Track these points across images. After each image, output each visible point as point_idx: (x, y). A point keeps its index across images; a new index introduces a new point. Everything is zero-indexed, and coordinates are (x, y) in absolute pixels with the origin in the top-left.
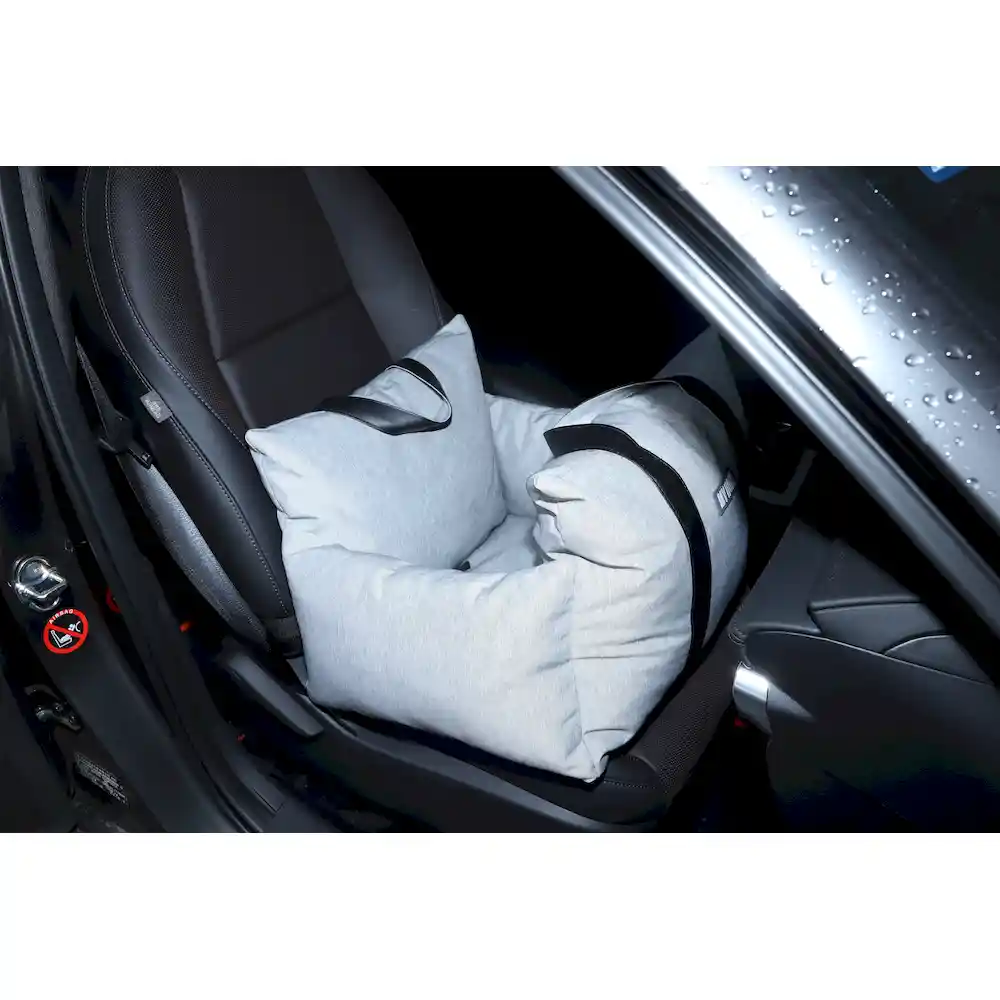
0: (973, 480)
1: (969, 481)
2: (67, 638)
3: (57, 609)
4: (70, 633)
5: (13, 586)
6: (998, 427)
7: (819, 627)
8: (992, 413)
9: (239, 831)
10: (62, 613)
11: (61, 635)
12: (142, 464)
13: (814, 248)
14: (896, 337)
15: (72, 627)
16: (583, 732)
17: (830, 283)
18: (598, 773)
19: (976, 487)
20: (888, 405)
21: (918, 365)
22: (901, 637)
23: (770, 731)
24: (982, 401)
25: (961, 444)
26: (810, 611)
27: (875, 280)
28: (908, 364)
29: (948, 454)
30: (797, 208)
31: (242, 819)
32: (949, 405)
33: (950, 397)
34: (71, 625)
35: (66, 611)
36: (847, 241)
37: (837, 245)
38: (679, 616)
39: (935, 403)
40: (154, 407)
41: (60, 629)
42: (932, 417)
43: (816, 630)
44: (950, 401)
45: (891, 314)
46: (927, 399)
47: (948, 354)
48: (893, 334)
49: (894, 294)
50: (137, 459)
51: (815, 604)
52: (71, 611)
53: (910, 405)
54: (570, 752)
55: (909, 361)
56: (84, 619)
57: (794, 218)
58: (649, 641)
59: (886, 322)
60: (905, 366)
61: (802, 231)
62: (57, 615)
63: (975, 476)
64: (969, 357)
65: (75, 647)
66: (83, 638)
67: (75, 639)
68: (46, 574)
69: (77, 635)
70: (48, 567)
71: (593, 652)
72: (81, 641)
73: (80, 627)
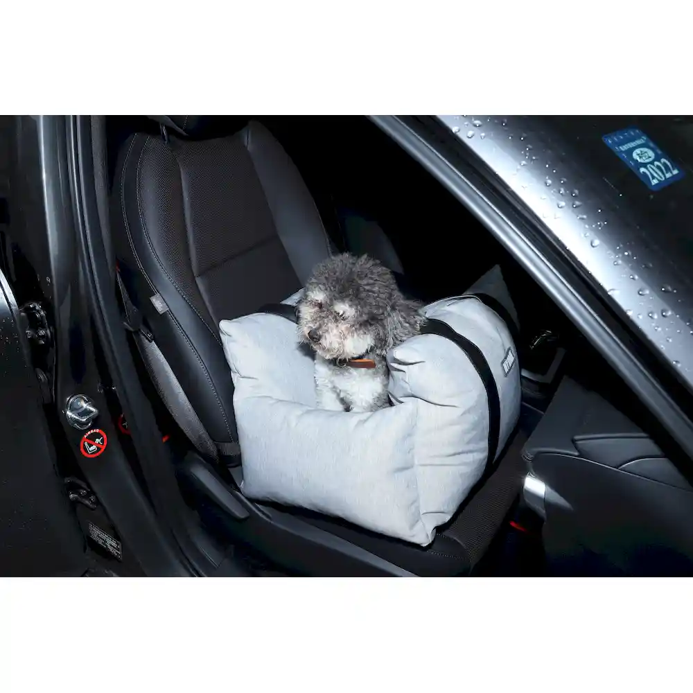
0: (677, 362)
1: (674, 363)
2: (94, 447)
3: (90, 429)
4: (96, 444)
5: (65, 413)
6: (691, 332)
7: (579, 451)
8: (688, 324)
9: (193, 576)
10: (92, 431)
11: (90, 445)
12: (147, 338)
13: (587, 226)
14: (633, 279)
15: (98, 441)
16: (421, 513)
17: (596, 247)
18: (430, 540)
19: (679, 365)
20: (628, 317)
21: (646, 294)
22: (630, 458)
23: (545, 517)
24: (682, 318)
25: (670, 340)
26: (574, 441)
27: (621, 246)
28: (640, 294)
29: (662, 346)
30: (577, 203)
31: (194, 569)
32: (664, 318)
33: (664, 314)
34: (97, 440)
35: (95, 431)
36: (606, 223)
37: (600, 225)
38: (481, 440)
39: (656, 317)
40: (158, 304)
41: (91, 442)
42: (654, 325)
43: (576, 454)
44: (664, 316)
45: (630, 265)
46: (650, 315)
47: (663, 289)
48: (631, 277)
49: (632, 254)
50: (145, 336)
51: (577, 437)
52: (98, 431)
53: (641, 317)
54: (412, 526)
55: (640, 293)
56: (105, 436)
57: (575, 210)
58: (462, 455)
59: (627, 270)
60: (638, 296)
61: (581, 216)
62: (89, 433)
63: (678, 360)
64: (675, 291)
65: (98, 454)
66: (103, 447)
67: (99, 449)
68: (85, 405)
69: (100, 446)
70: (86, 402)
71: (428, 462)
72: (102, 450)
73: (102, 441)
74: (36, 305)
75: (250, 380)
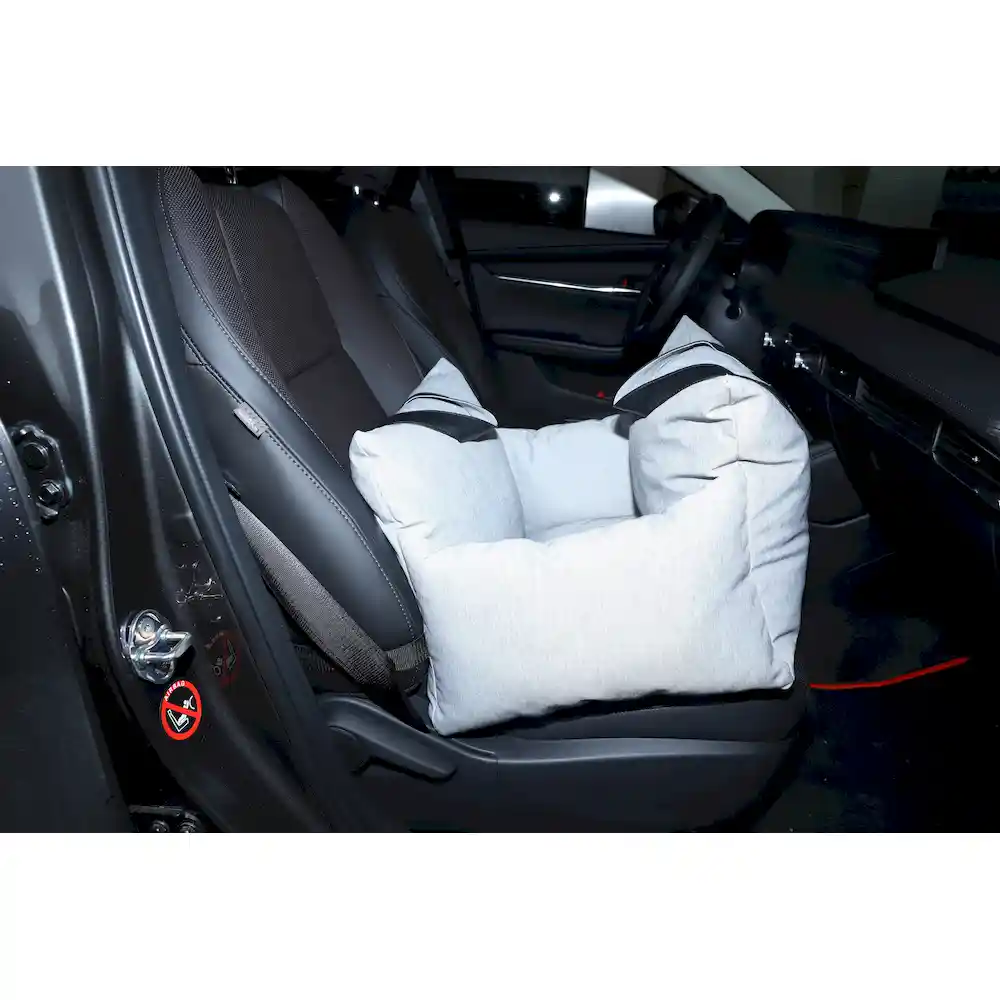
2: (183, 718)
4: (185, 711)
10: (175, 686)
11: (178, 715)
15: (186, 704)
16: (772, 638)
34: (185, 702)
40: (249, 421)
41: (177, 709)
56: (195, 692)
62: (171, 690)
65: (192, 731)
66: (198, 715)
67: (192, 720)
69: (193, 714)
72: (198, 720)
73: (194, 703)
74: (34, 428)
75: (419, 526)
